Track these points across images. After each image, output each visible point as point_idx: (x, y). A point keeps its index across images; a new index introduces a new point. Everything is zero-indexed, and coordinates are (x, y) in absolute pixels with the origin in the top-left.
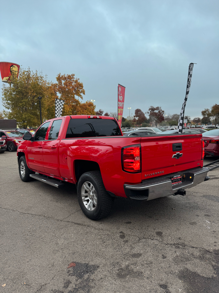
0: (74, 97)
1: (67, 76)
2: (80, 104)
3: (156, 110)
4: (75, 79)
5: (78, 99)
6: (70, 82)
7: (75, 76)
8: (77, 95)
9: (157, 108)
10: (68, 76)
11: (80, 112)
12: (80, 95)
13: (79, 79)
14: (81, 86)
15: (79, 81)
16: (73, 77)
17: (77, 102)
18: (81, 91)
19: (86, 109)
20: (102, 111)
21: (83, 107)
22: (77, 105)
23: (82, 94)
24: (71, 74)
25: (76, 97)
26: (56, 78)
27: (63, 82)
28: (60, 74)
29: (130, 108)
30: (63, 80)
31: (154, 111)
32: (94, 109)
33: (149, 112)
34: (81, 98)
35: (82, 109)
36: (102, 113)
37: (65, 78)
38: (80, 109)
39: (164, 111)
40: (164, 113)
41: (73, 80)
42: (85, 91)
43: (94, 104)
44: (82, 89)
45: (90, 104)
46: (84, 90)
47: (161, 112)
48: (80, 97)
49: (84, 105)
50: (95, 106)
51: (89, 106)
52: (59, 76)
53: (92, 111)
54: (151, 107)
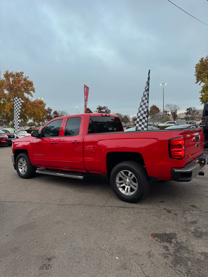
0: (23, 95)
1: (15, 74)
2: (29, 101)
3: (103, 109)
4: (24, 77)
5: (28, 97)
6: (19, 80)
7: (24, 74)
8: (26, 93)
9: (104, 107)
10: (17, 74)
11: (31, 110)
12: (30, 93)
13: (28, 77)
14: (31, 84)
15: (28, 79)
16: (22, 75)
17: (27, 100)
18: (31, 89)
19: (36, 107)
20: (50, 109)
21: (33, 105)
22: (27, 102)
23: (31, 92)
24: (19, 72)
25: (26, 95)
26: (4, 75)
27: (11, 79)
28: (8, 71)
29: (77, 107)
30: (11, 77)
31: (102, 111)
32: (44, 107)
33: (97, 111)
34: (31, 96)
35: (32, 107)
36: (51, 111)
37: (13, 76)
38: (30, 106)
39: (110, 111)
40: (110, 112)
41: (22, 78)
42: (35, 89)
43: (44, 102)
44: (32, 87)
45: (41, 102)
46: (33, 88)
47: (108, 111)
48: (29, 95)
49: (34, 102)
50: (45, 104)
51: (39, 104)
52: (7, 73)
53: (43, 109)
54: (99, 107)
